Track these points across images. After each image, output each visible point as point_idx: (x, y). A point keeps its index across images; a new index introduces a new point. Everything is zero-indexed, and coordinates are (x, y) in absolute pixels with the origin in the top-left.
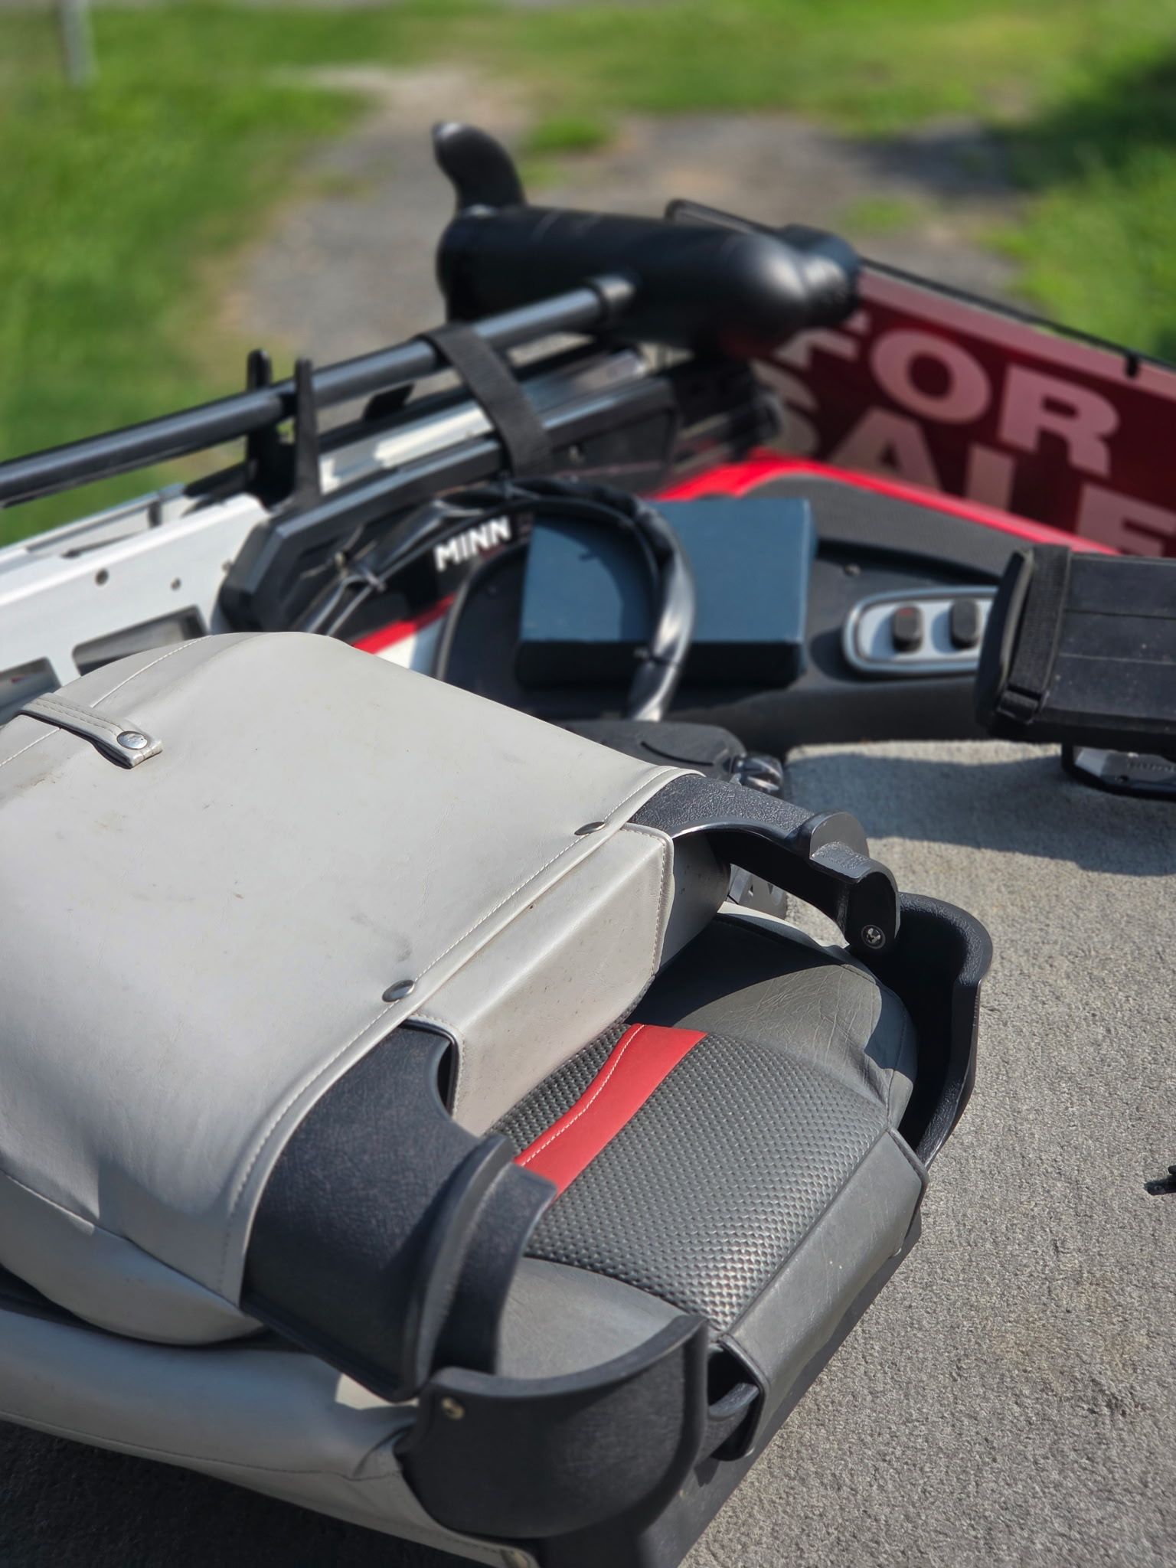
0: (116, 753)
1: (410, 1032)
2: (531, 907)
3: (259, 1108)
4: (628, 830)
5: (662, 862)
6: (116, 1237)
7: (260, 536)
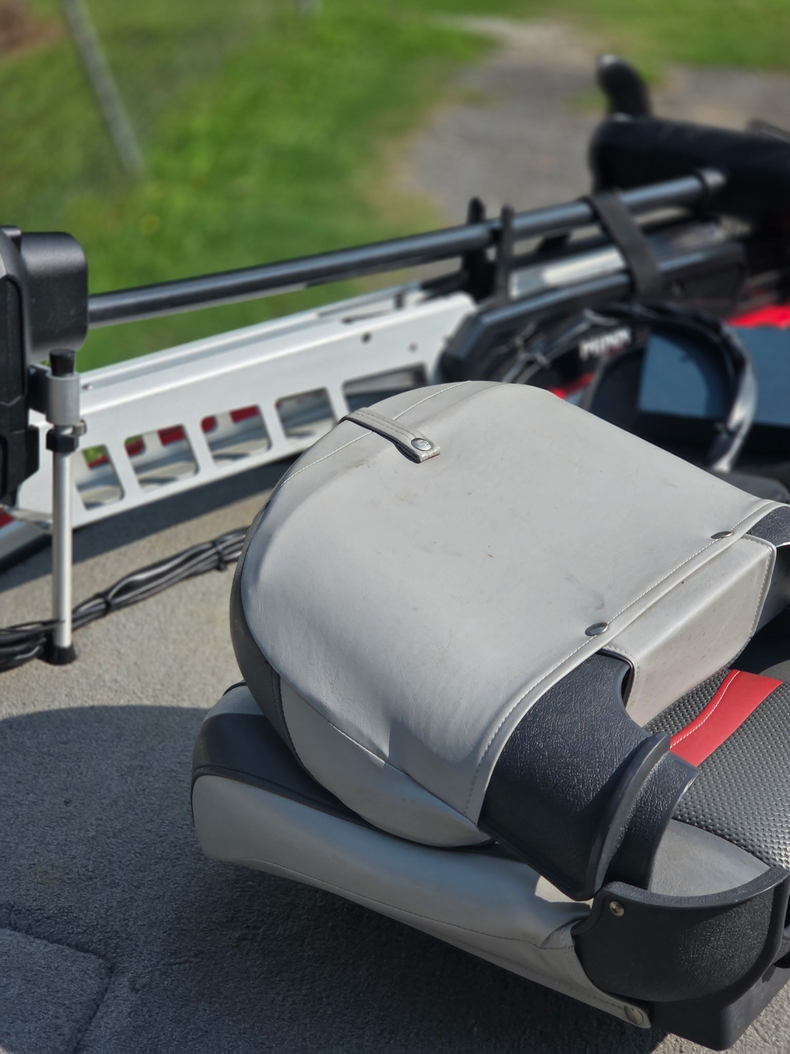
0: (410, 452)
1: (604, 657)
2: (683, 583)
3: (501, 698)
4: (746, 539)
5: (767, 563)
6: (399, 771)
7: (470, 322)
